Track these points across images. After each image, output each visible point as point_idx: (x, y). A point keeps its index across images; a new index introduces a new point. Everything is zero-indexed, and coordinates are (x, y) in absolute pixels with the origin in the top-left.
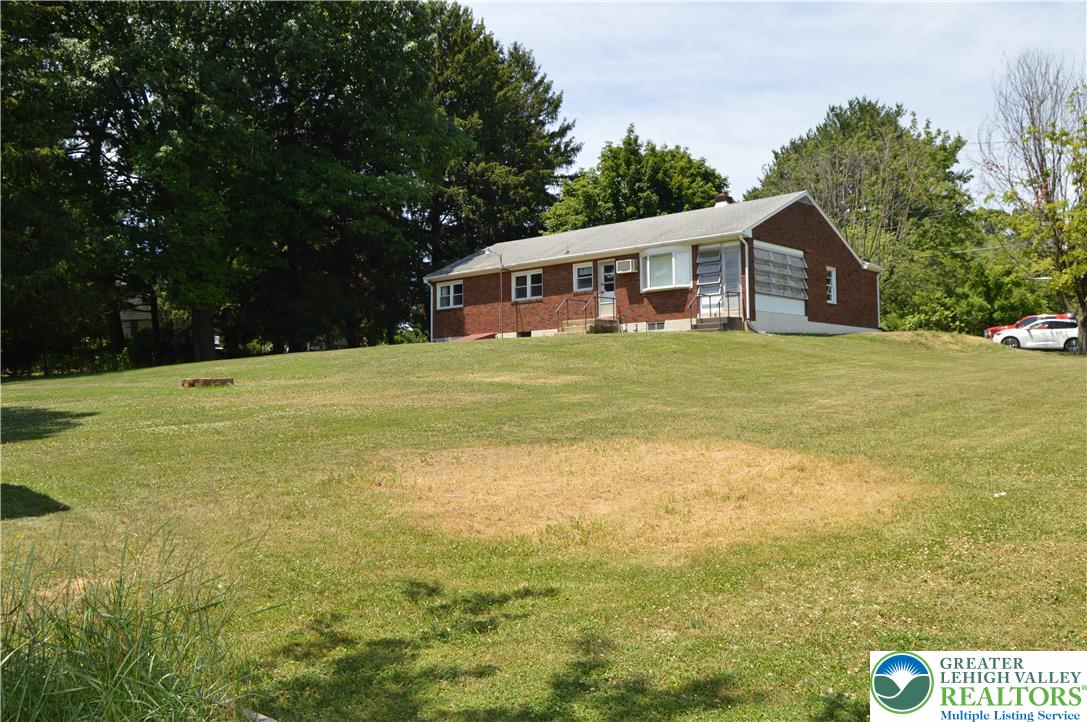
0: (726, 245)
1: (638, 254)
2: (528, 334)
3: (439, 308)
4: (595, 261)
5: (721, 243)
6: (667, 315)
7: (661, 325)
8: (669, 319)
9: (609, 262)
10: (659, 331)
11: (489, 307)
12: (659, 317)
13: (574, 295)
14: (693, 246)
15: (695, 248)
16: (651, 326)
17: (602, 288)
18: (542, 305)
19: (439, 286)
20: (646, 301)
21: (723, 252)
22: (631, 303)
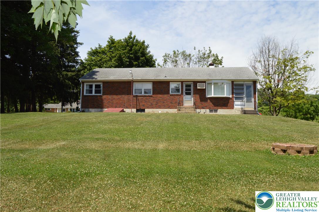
0: (246, 83)
1: (205, 81)
2: (143, 110)
3: (85, 94)
4: (182, 82)
5: (244, 81)
6: (219, 107)
7: (216, 111)
8: (220, 109)
9: (188, 83)
10: (215, 113)
11: (119, 96)
12: (215, 108)
13: (170, 95)
14: (232, 81)
15: (233, 82)
16: (211, 111)
17: (184, 93)
18: (152, 98)
19: (85, 84)
20: (209, 101)
21: (244, 85)
22: (201, 101)
